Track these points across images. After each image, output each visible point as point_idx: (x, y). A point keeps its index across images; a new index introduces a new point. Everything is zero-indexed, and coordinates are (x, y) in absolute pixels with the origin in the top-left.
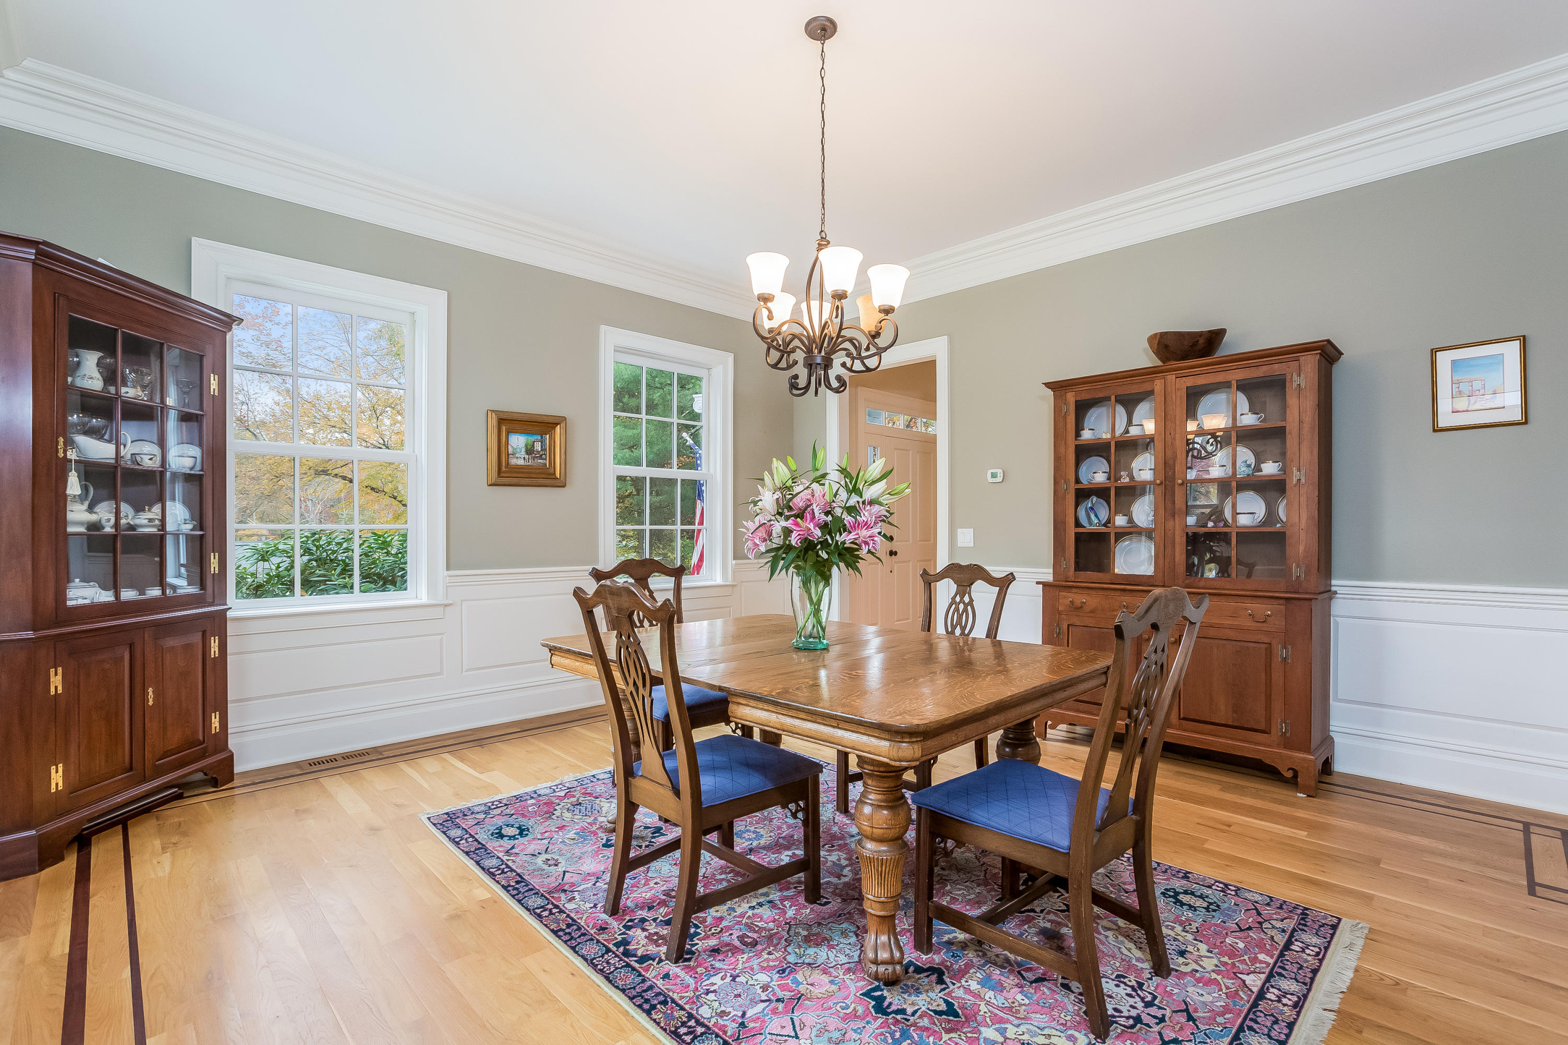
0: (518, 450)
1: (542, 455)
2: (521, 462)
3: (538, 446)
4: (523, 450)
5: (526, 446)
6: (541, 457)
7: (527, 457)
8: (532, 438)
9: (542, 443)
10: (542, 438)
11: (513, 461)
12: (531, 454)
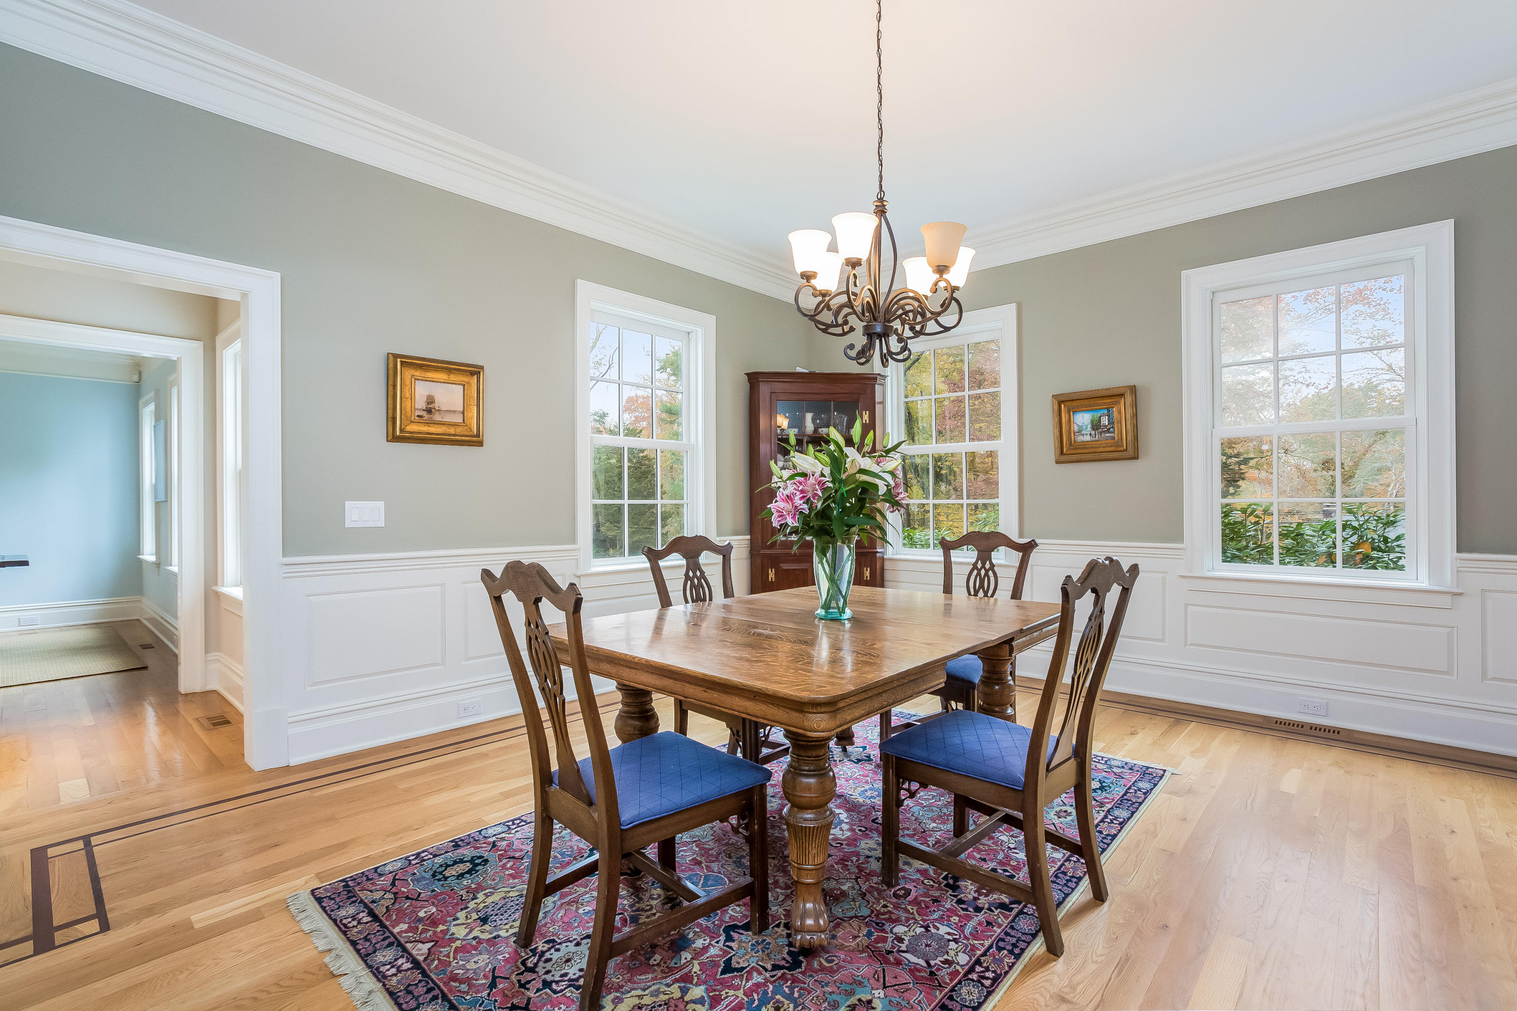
0: (1084, 427)
1: (1109, 429)
2: (1088, 438)
3: (1105, 421)
4: (1089, 426)
5: (1092, 422)
6: (1108, 431)
7: (1093, 433)
8: (1097, 414)
9: (1109, 416)
10: (1109, 411)
11: (1080, 438)
12: (1097, 429)
